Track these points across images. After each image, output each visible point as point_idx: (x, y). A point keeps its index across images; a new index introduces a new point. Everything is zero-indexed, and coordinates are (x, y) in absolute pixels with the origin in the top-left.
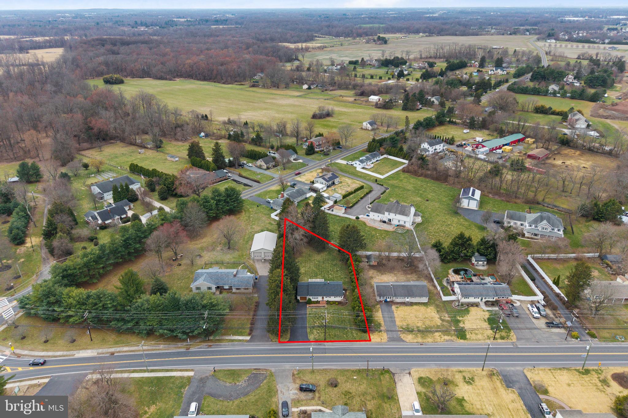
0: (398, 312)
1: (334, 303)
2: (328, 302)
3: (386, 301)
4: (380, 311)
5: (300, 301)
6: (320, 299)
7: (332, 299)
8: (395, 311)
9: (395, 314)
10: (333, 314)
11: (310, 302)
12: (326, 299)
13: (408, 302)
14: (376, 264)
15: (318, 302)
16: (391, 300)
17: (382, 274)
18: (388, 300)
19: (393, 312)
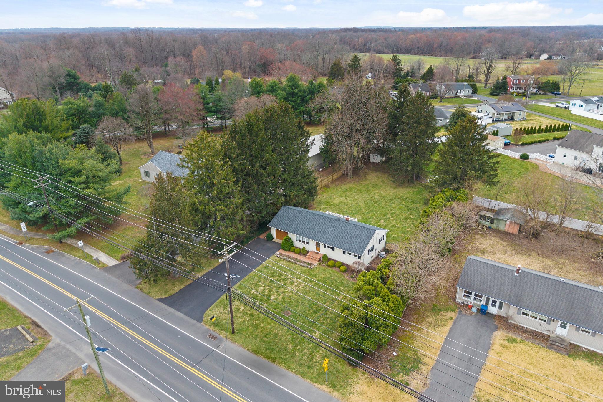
0: (506, 355)
1: (337, 265)
2: (325, 259)
3: (483, 311)
4: (446, 329)
5: (275, 240)
6: (311, 246)
7: (337, 255)
8: (497, 347)
9: (492, 355)
10: (317, 285)
11: (288, 246)
12: (323, 251)
13: (561, 340)
14: (515, 230)
15: (304, 252)
16: (502, 313)
17: (518, 253)
18: (493, 310)
19: (487, 348)
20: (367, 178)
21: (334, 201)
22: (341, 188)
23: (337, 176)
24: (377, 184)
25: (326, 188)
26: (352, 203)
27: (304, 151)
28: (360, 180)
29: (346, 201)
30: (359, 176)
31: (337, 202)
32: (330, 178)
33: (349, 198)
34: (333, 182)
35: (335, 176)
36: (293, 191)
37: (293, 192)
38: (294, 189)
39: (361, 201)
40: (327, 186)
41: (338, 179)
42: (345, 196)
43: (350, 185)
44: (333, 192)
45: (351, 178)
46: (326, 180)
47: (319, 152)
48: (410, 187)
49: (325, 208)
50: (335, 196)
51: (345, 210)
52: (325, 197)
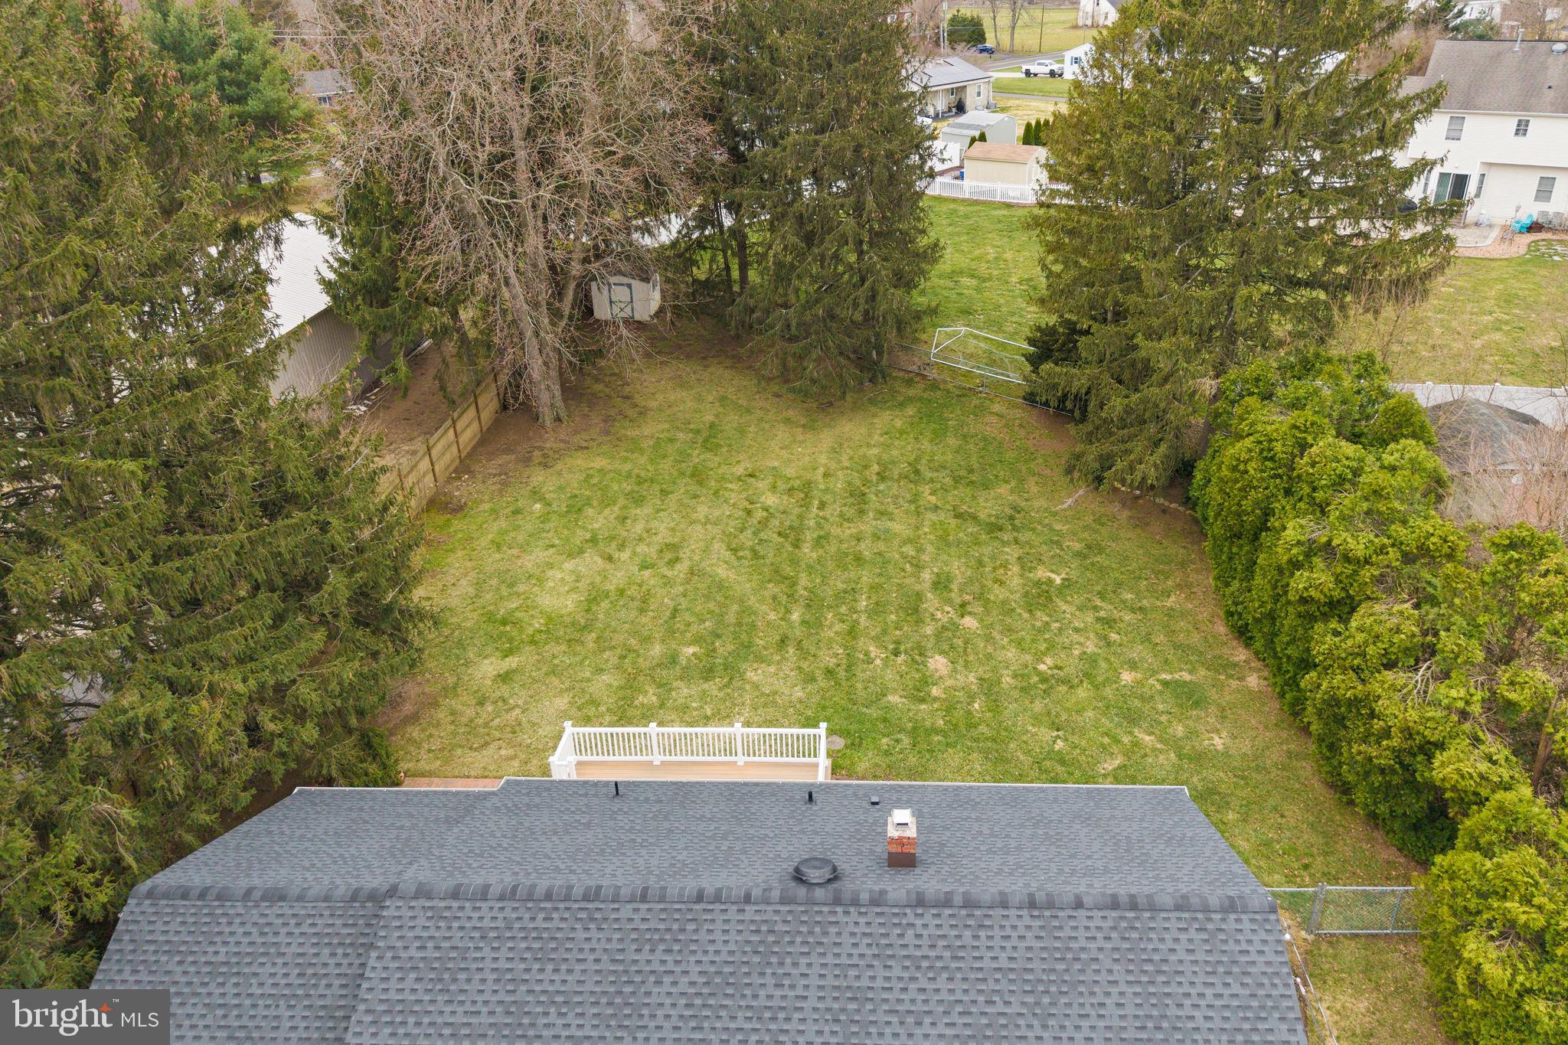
20: (639, 400)
21: (547, 601)
22: (536, 495)
23: (475, 426)
24: (712, 426)
25: (440, 519)
26: (668, 582)
27: (223, 289)
28: (607, 419)
29: (617, 578)
30: (593, 400)
31: (568, 604)
32: (446, 447)
33: (622, 547)
34: (464, 467)
35: (469, 427)
36: (210, 675)
37: (213, 692)
38: (214, 646)
39: (706, 550)
40: (441, 504)
41: (487, 440)
42: (594, 541)
43: (579, 461)
44: (503, 532)
45: (558, 419)
46: (425, 465)
47: (321, 301)
48: (872, 401)
49: (505, 677)
50: (529, 562)
51: (657, 650)
52: (466, 587)
